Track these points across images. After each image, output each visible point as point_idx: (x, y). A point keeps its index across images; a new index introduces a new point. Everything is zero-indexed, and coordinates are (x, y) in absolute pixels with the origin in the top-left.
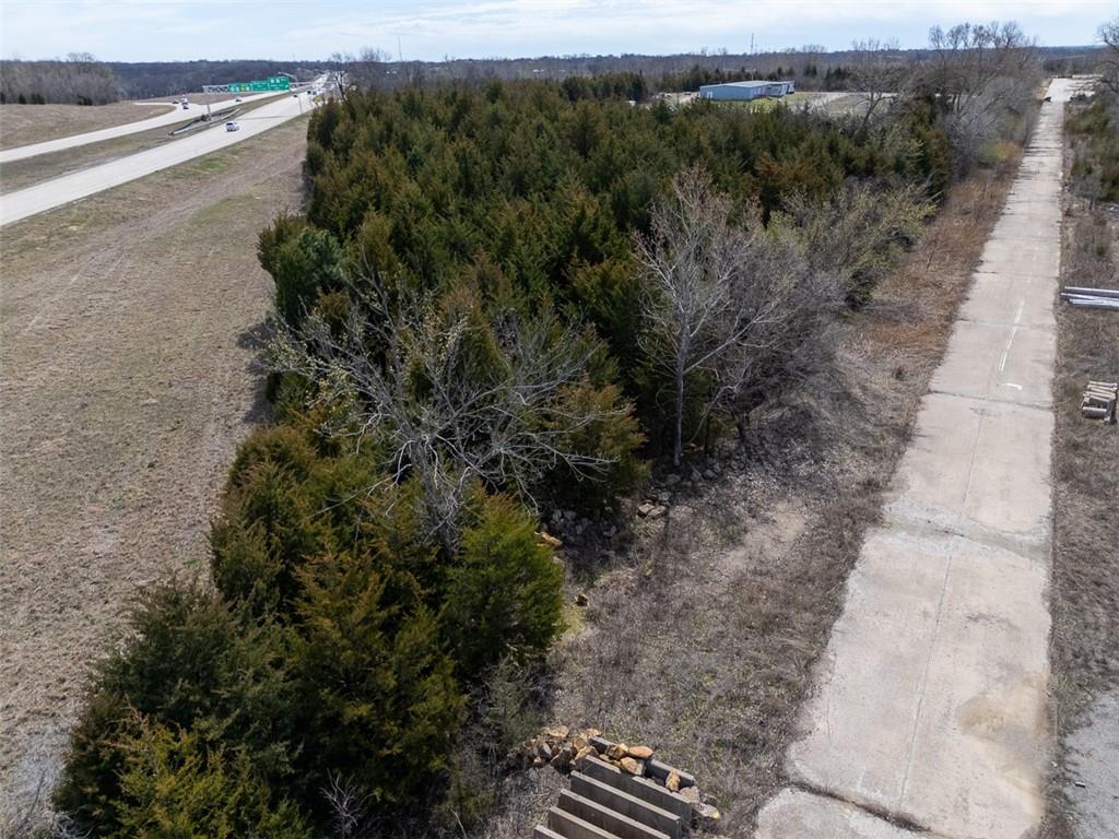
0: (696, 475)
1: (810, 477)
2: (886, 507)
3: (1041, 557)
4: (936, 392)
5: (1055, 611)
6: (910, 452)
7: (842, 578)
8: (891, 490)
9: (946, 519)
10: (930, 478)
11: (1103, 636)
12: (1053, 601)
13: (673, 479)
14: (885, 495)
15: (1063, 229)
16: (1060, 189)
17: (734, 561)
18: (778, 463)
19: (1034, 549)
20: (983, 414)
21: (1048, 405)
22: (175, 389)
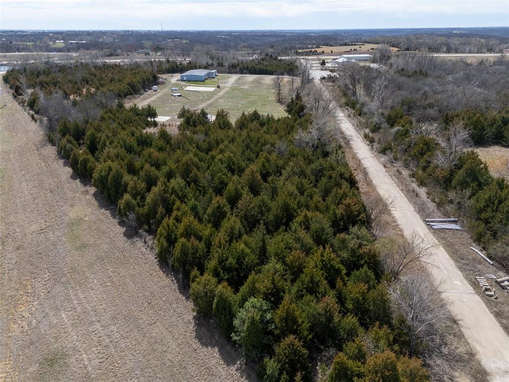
1: (450, 354)
2: (482, 364)
4: (441, 292)
6: (463, 330)
8: (476, 354)
9: (501, 365)
10: (480, 344)
15: (391, 176)
18: (437, 350)
20: (463, 302)
21: (474, 292)
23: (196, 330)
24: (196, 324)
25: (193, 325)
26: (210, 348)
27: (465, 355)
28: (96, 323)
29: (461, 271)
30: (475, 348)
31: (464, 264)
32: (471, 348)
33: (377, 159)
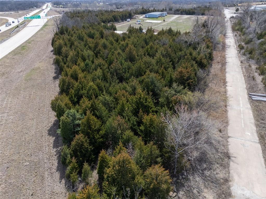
0: (181, 177)
1: (209, 176)
2: (232, 188)
4: (231, 137)
6: (231, 164)
8: (231, 181)
9: (247, 193)
10: (239, 176)
14: (230, 183)
15: (242, 68)
16: (237, 52)
18: (200, 171)
20: (244, 146)
21: (258, 141)
22: (33, 157)
23: (52, 126)
26: (51, 137)
27: (221, 180)
28: (6, 113)
29: (257, 127)
30: (233, 177)
31: (261, 123)
32: (229, 177)
33: (239, 58)
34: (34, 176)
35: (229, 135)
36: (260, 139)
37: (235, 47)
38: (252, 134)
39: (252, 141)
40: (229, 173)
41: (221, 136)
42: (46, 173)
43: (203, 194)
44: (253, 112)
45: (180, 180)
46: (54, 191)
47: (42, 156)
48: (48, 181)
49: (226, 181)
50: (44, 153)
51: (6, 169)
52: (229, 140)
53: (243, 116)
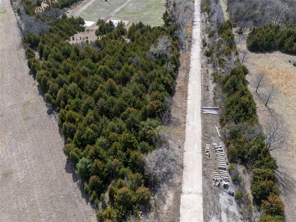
0: (156, 186)
1: (171, 183)
2: (182, 188)
3: (201, 195)
5: (203, 207)
6: (184, 172)
7: (179, 208)
9: (190, 190)
10: (187, 179)
11: (208, 211)
12: (203, 205)
13: (152, 188)
14: (182, 185)
16: (200, 50)
17: (166, 208)
18: (167, 180)
19: (201, 194)
20: (192, 157)
21: (201, 152)
22: (64, 191)
23: (66, 165)
24: (67, 162)
25: (66, 162)
26: (69, 174)
27: (178, 184)
28: (26, 159)
29: (202, 140)
30: (184, 181)
31: (205, 136)
32: (182, 181)
33: (201, 60)
34: (70, 204)
35: (185, 150)
36: (202, 150)
37: (199, 42)
38: (198, 146)
39: (198, 152)
40: (182, 178)
41: (180, 152)
42: (77, 201)
43: (168, 194)
44: (202, 126)
45: (156, 188)
46: (86, 211)
47: (69, 190)
48: (80, 205)
49: (180, 184)
50: (70, 187)
51: (50, 203)
52: (185, 154)
53: (195, 131)
